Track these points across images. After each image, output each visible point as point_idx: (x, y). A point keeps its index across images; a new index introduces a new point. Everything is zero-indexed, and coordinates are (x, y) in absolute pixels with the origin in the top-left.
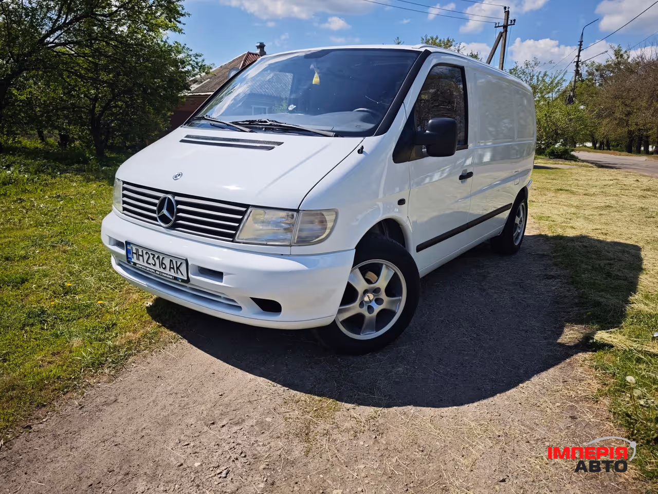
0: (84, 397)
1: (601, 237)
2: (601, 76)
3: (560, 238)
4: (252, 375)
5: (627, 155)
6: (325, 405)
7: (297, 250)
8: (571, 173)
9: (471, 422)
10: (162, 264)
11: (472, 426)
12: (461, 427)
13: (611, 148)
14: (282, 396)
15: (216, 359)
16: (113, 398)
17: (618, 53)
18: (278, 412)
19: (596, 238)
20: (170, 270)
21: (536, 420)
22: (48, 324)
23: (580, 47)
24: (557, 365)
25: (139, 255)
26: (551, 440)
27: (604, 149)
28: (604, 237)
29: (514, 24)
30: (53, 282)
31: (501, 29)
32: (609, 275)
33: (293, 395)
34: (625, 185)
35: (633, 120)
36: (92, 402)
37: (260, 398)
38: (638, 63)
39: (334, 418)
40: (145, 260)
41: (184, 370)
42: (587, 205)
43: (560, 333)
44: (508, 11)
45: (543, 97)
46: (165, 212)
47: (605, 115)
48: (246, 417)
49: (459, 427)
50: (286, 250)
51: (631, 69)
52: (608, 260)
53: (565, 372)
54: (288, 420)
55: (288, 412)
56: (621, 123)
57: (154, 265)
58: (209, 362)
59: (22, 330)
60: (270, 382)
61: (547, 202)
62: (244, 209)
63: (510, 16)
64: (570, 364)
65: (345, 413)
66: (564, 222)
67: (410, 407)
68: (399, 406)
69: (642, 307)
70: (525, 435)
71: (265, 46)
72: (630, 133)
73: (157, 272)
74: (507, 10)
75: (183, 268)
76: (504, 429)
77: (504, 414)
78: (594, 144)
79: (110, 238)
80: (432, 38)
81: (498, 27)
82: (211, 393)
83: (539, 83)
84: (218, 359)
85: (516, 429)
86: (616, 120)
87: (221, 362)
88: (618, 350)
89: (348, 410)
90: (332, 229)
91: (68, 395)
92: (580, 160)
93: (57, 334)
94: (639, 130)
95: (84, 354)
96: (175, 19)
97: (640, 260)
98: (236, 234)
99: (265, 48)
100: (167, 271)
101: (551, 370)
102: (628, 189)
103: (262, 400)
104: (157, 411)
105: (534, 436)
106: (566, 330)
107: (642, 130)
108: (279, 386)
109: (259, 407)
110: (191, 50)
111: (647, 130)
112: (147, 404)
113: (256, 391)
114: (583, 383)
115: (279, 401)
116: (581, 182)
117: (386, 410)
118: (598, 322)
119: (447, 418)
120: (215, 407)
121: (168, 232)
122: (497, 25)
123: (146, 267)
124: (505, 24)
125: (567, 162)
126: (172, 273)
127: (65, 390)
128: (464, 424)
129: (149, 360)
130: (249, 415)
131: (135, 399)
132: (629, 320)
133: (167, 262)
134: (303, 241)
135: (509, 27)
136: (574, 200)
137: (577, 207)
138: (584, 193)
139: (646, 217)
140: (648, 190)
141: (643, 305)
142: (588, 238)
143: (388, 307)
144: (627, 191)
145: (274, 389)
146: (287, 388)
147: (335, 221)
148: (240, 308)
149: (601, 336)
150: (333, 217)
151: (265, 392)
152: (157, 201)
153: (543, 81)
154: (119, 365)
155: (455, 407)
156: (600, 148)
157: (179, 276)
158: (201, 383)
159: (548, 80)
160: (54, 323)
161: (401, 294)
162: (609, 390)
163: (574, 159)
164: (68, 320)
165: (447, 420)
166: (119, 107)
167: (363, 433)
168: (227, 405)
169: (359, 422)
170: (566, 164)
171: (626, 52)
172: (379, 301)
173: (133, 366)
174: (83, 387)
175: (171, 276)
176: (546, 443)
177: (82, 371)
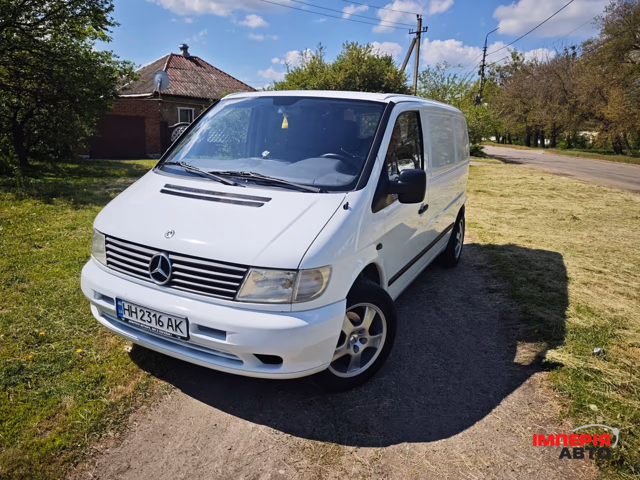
0: (96, 467)
1: (527, 245)
2: (502, 76)
3: (491, 247)
4: (253, 423)
5: (527, 149)
6: (329, 450)
7: (297, 307)
8: (484, 171)
9: (461, 454)
10: (159, 321)
11: (463, 459)
12: (454, 461)
13: (512, 141)
14: (288, 444)
15: (213, 408)
16: (125, 464)
17: (514, 56)
18: (288, 462)
19: (522, 246)
20: (168, 328)
21: (515, 447)
22: (31, 382)
23: (485, 53)
24: (519, 386)
25: (132, 312)
26: (531, 466)
27: (506, 144)
28: (529, 244)
29: (426, 31)
30: (21, 329)
31: (415, 36)
32: (542, 287)
33: (297, 442)
34: (533, 184)
35: (530, 117)
36: (105, 472)
37: (267, 449)
38: (532, 65)
39: (341, 464)
40: (139, 317)
41: (186, 425)
42: (506, 208)
43: (514, 353)
44: (421, 19)
45: (453, 97)
46: (158, 270)
47: (507, 112)
48: (260, 472)
49: (451, 461)
50: (287, 308)
51: (526, 71)
52: (537, 270)
53: (528, 394)
54: (300, 471)
55: (297, 462)
56: (521, 119)
57: (150, 322)
58: (207, 412)
59: (5, 391)
60: (272, 429)
61: (470, 205)
62: (245, 270)
63: (422, 23)
64: (530, 385)
65: (350, 457)
66: (491, 229)
67: (405, 444)
68: (395, 444)
69: (577, 321)
70: (509, 463)
71: (188, 47)
72: (528, 128)
73: (153, 329)
74: (419, 18)
75: (183, 327)
76: (490, 459)
77: (487, 443)
78: (498, 139)
79: (95, 292)
80: (353, 44)
81: (412, 33)
82: (220, 449)
83: (450, 84)
84: (215, 407)
85: (500, 456)
86: (516, 116)
87: (220, 411)
88: (569, 369)
89: (351, 453)
90: (328, 283)
91: (80, 467)
92: (488, 156)
93: (45, 393)
94: (536, 126)
95: (81, 415)
96: (101, 26)
97: (563, 268)
98: (236, 293)
99: (188, 49)
100: (165, 328)
101: (516, 393)
102: (537, 189)
103: (270, 451)
104: (173, 474)
105: (516, 464)
106: (519, 348)
107: (538, 126)
108: (281, 433)
109: (269, 459)
110: (119, 57)
111: (542, 126)
112: (160, 467)
113: (261, 441)
114: (545, 405)
115: (286, 450)
116: (495, 182)
117: (384, 449)
118: (545, 340)
119: (440, 452)
120: (228, 463)
121: (164, 290)
122: (411, 32)
123: (140, 324)
124: (419, 31)
125: (478, 159)
126: (170, 330)
127: (75, 461)
128: (455, 457)
129: (149, 416)
130: (263, 469)
131: (147, 462)
132: (570, 336)
133: (165, 320)
134: (302, 298)
135: (422, 34)
136: (493, 202)
137: (497, 210)
138: (500, 194)
139: (558, 220)
140: (553, 189)
141: (578, 319)
142: (516, 247)
143: (371, 345)
144: (536, 191)
145: (277, 436)
146: (290, 435)
147: (330, 275)
148: (241, 362)
149: (552, 355)
150: (328, 272)
151: (269, 441)
152: (149, 259)
153: (453, 82)
154: (121, 425)
155: (444, 440)
156: (503, 142)
157: (178, 333)
158: (206, 437)
159: (457, 82)
160: (37, 380)
161: (381, 331)
162: (569, 411)
163: (483, 155)
164: (52, 375)
165: (440, 454)
166: (43, 114)
167: (371, 476)
168: (239, 460)
169: (364, 465)
170: (478, 161)
171: (521, 54)
172: (363, 341)
173: (135, 425)
174: (93, 456)
175: (169, 333)
176: (528, 470)
177: (86, 436)
